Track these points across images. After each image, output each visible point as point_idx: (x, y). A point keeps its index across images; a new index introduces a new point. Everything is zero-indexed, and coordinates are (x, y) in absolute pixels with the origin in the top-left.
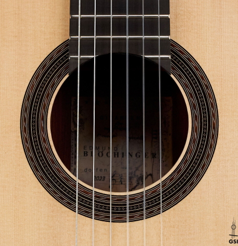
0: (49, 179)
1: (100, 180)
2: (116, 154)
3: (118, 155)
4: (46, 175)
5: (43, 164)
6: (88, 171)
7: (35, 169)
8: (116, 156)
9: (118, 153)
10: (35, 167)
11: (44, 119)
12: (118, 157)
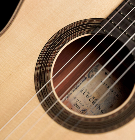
0: (40, 71)
1: (77, 107)
2: (94, 102)
3: (94, 103)
4: (41, 68)
5: (44, 63)
6: (76, 99)
7: (39, 62)
8: (93, 103)
9: (95, 103)
10: (40, 61)
11: (63, 44)
12: (93, 104)
